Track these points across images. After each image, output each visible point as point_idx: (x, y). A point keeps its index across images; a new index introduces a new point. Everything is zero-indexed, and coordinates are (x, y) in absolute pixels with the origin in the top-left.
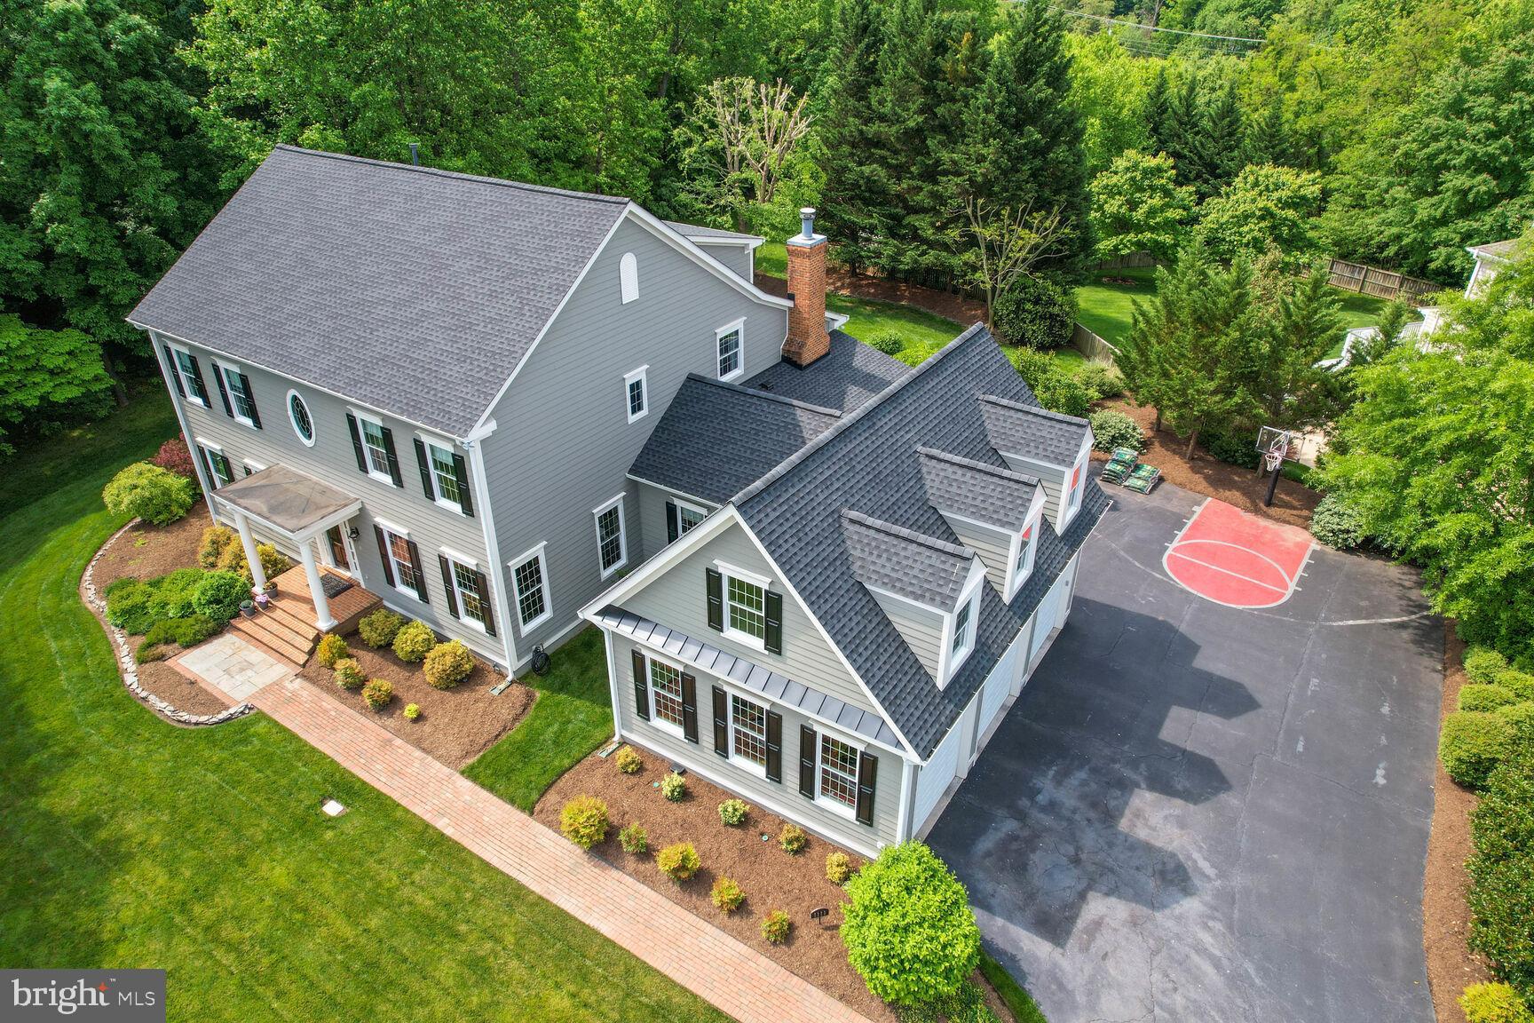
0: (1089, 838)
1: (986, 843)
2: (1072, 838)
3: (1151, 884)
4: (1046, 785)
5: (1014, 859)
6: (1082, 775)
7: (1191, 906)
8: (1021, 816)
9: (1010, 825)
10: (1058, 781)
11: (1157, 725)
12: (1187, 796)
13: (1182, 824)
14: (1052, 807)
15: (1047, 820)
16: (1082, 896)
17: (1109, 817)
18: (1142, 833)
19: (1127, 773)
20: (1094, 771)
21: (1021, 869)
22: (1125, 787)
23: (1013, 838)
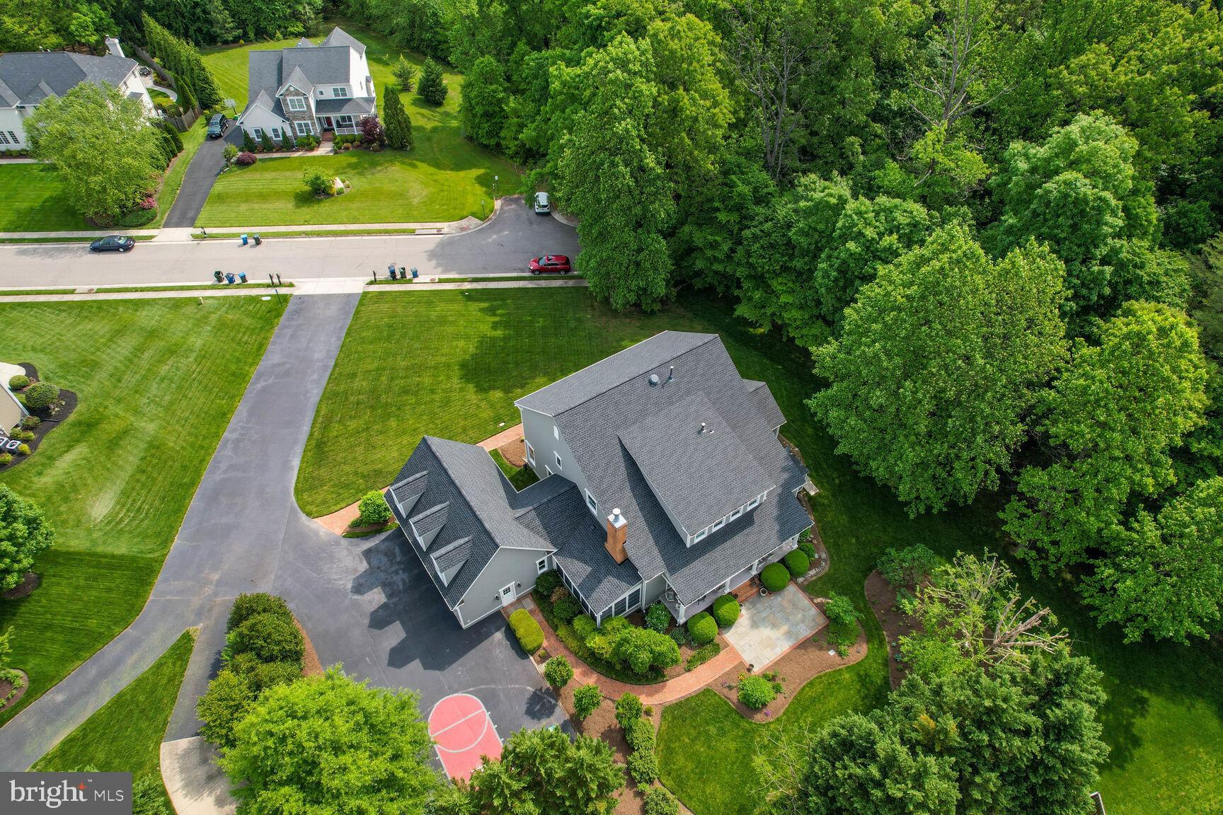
0: (382, 575)
1: (397, 550)
2: (385, 571)
3: (361, 581)
4: (405, 576)
5: (389, 554)
6: (401, 587)
7: (350, 586)
8: (399, 563)
9: (398, 559)
10: (403, 580)
11: (402, 623)
12: (376, 611)
13: (370, 602)
14: (397, 572)
15: (394, 569)
16: (369, 563)
17: (384, 585)
18: (375, 590)
19: (394, 600)
20: (400, 592)
21: (386, 554)
22: (389, 596)
23: (395, 557)
